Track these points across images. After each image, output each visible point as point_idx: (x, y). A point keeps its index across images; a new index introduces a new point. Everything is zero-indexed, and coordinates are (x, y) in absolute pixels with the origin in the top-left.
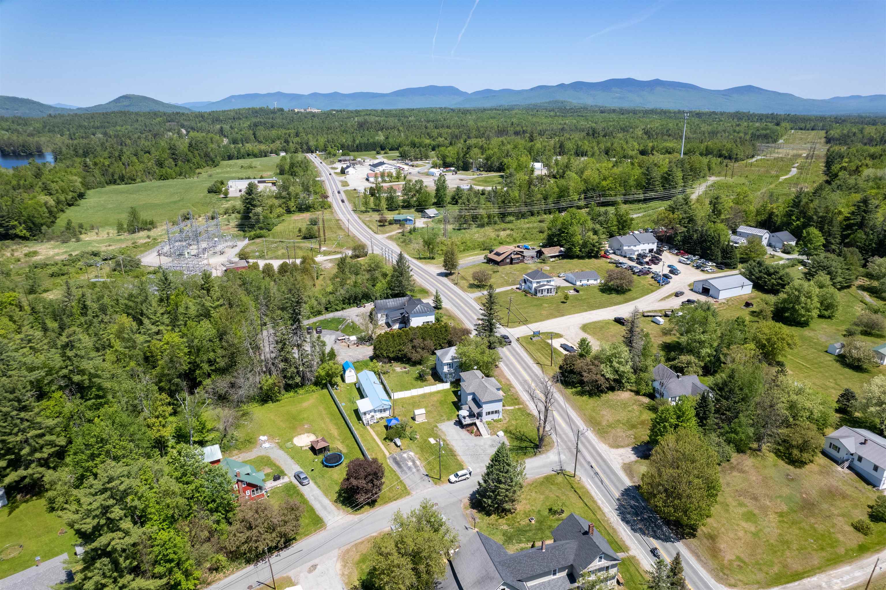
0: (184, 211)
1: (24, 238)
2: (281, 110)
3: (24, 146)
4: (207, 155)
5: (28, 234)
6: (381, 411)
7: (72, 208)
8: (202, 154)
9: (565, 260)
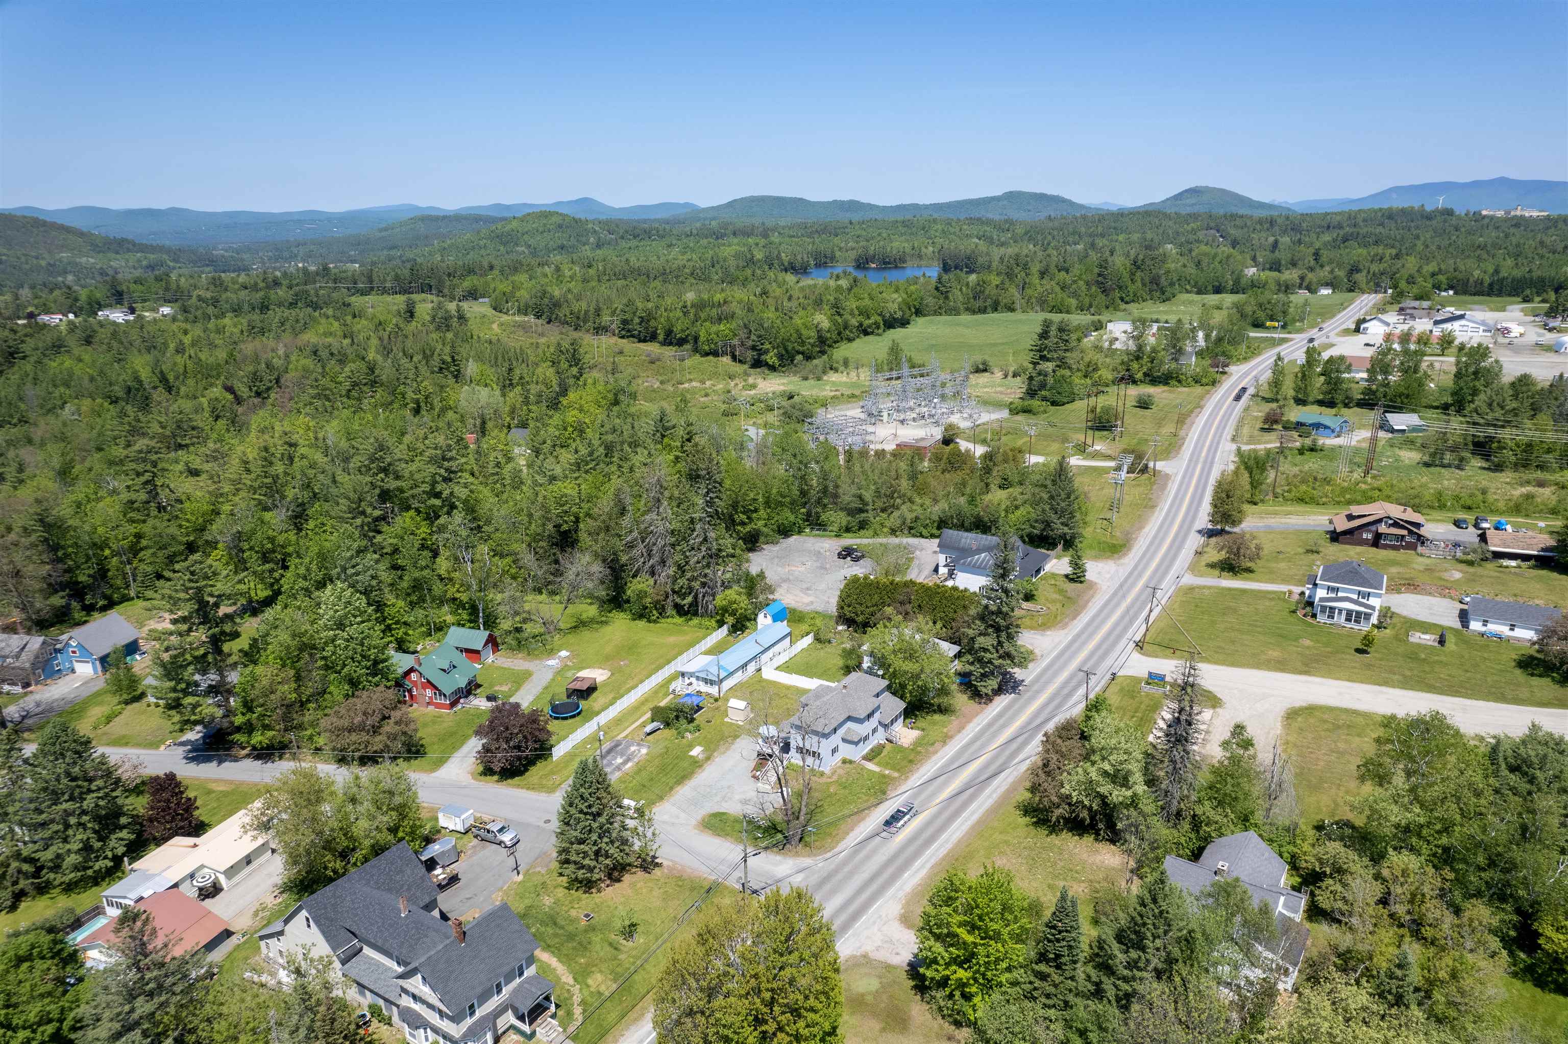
0: (978, 358)
1: (773, 368)
2: (1449, 212)
3: (969, 259)
4: (1155, 281)
5: (777, 363)
6: (706, 681)
7: (870, 338)
8: (1147, 280)
9: (1544, 573)
